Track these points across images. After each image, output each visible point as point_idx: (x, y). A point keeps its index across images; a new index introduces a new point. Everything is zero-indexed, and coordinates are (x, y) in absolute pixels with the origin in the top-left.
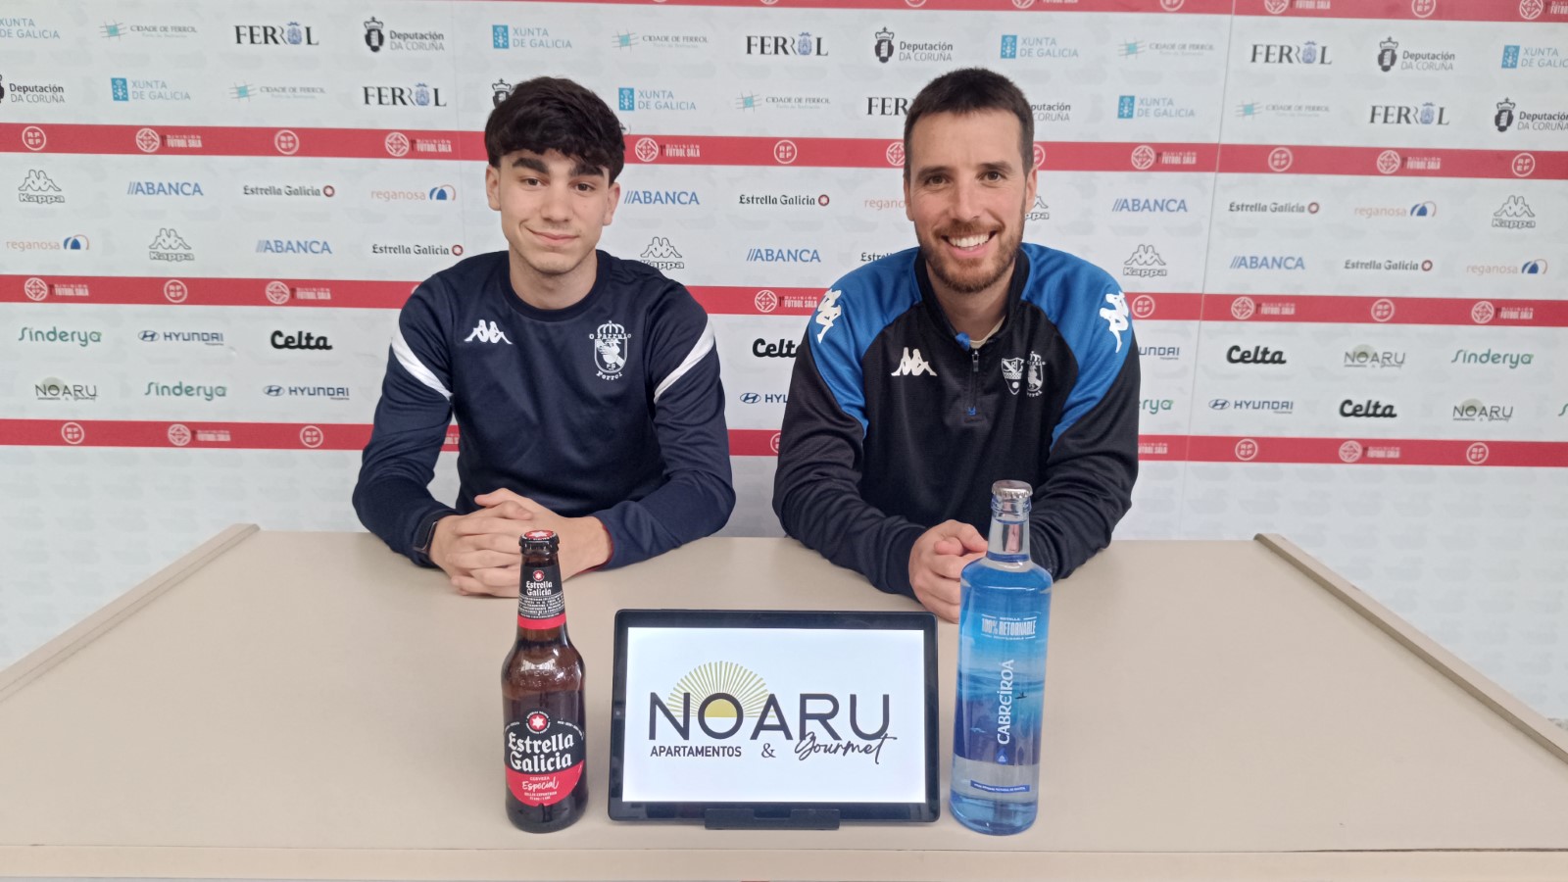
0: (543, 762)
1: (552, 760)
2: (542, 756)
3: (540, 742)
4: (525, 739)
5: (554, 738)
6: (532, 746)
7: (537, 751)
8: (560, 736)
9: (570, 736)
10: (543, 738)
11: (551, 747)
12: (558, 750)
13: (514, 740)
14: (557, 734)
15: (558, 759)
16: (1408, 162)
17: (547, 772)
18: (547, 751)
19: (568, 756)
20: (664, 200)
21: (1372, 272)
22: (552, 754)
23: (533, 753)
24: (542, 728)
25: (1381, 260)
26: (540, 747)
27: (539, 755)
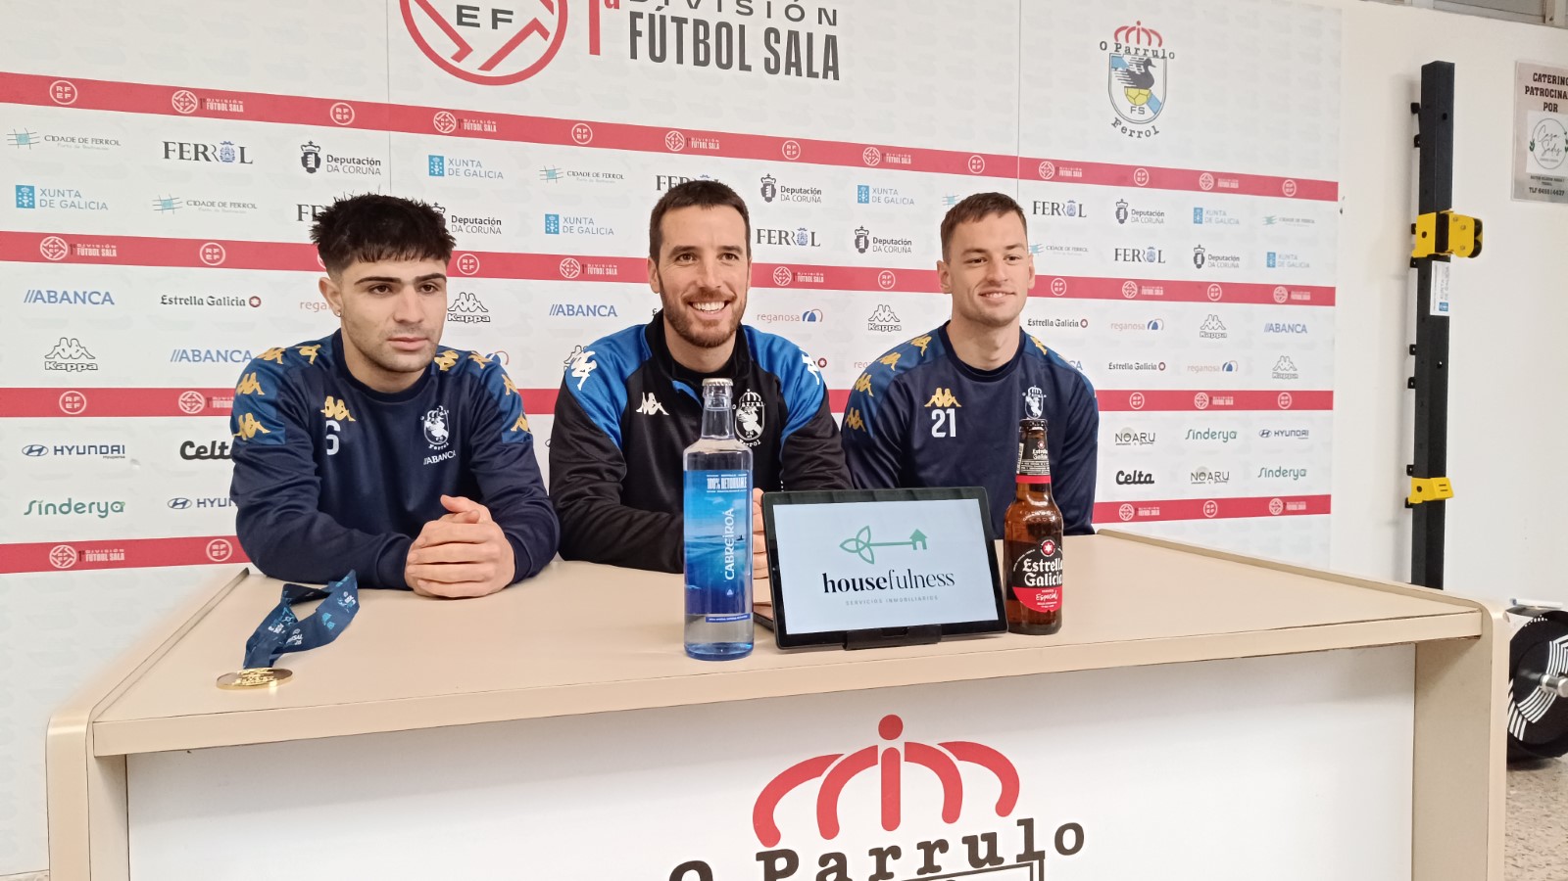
16: (1143, 289)
20: (585, 312)
21: (1127, 371)
25: (1132, 362)
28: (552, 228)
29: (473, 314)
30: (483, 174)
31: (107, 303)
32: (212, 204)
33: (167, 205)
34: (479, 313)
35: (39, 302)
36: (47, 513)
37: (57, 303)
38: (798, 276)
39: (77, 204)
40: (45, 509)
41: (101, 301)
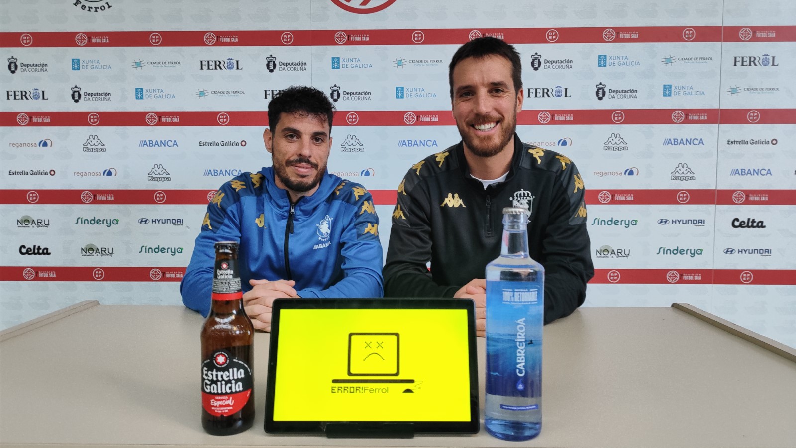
0: (224, 386)
1: (229, 385)
2: (223, 383)
3: (222, 373)
4: (212, 371)
5: (231, 370)
6: (217, 376)
7: (220, 379)
8: (235, 370)
9: (242, 371)
10: (224, 370)
11: (229, 376)
12: (234, 379)
13: (206, 372)
14: (233, 368)
15: (233, 385)
17: (226, 394)
18: (226, 379)
19: (240, 384)
22: (229, 382)
23: (218, 381)
24: (224, 364)
26: (222, 376)
27: (221, 382)
28: (400, 95)
29: (355, 147)
30: (361, 66)
31: (175, 146)
32: (223, 92)
33: (202, 93)
34: (358, 146)
35: (145, 146)
36: (149, 252)
37: (153, 147)
38: (555, 117)
39: (161, 96)
40: (149, 250)
41: (172, 145)
